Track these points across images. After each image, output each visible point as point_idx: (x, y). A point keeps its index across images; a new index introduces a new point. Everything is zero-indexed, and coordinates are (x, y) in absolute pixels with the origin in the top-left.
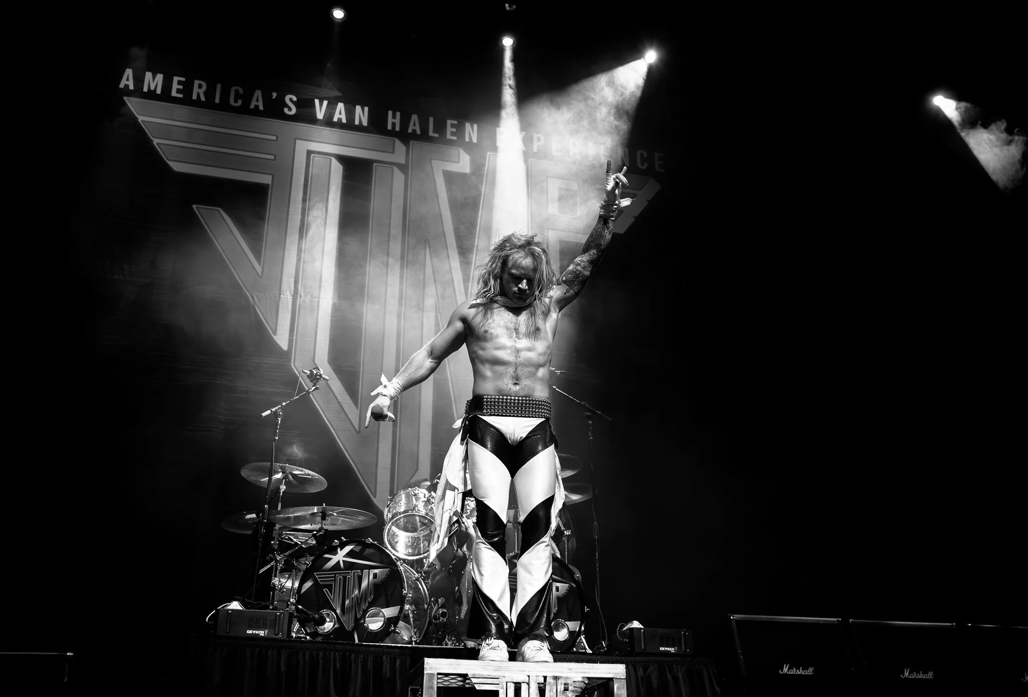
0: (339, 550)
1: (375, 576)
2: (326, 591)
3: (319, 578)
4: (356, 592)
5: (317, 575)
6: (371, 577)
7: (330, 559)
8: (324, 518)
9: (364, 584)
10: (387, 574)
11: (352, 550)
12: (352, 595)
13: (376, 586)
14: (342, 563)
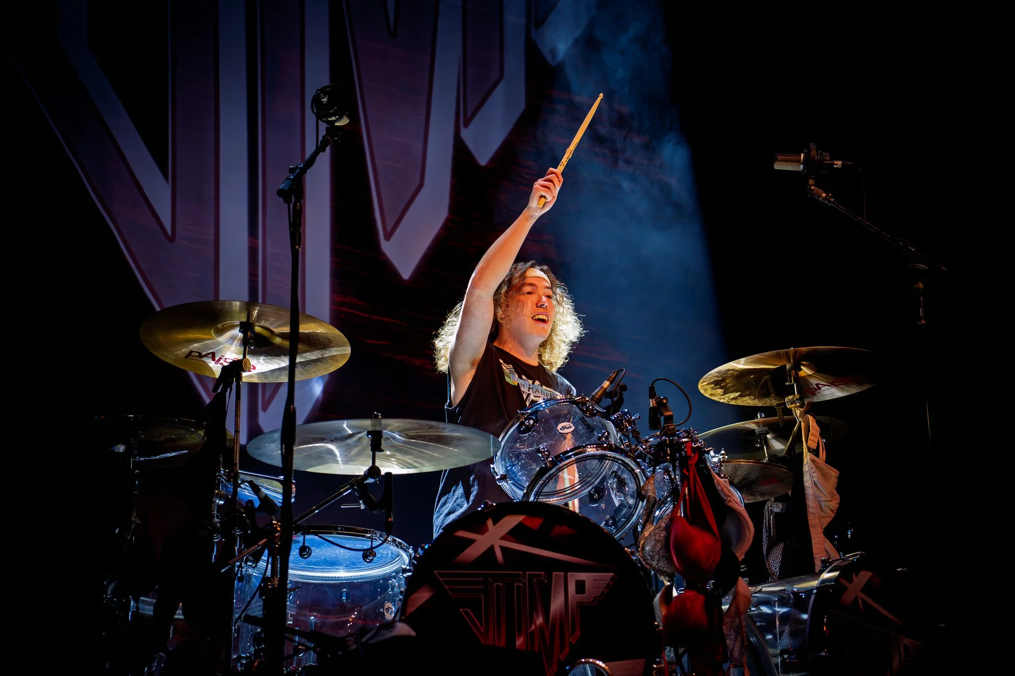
0: (490, 522)
1: (580, 586)
2: (466, 612)
3: (446, 582)
4: (540, 621)
5: (442, 575)
6: (572, 588)
7: (471, 542)
8: (376, 447)
9: (557, 603)
10: (608, 584)
11: (520, 524)
12: (530, 626)
13: (581, 606)
14: (499, 554)
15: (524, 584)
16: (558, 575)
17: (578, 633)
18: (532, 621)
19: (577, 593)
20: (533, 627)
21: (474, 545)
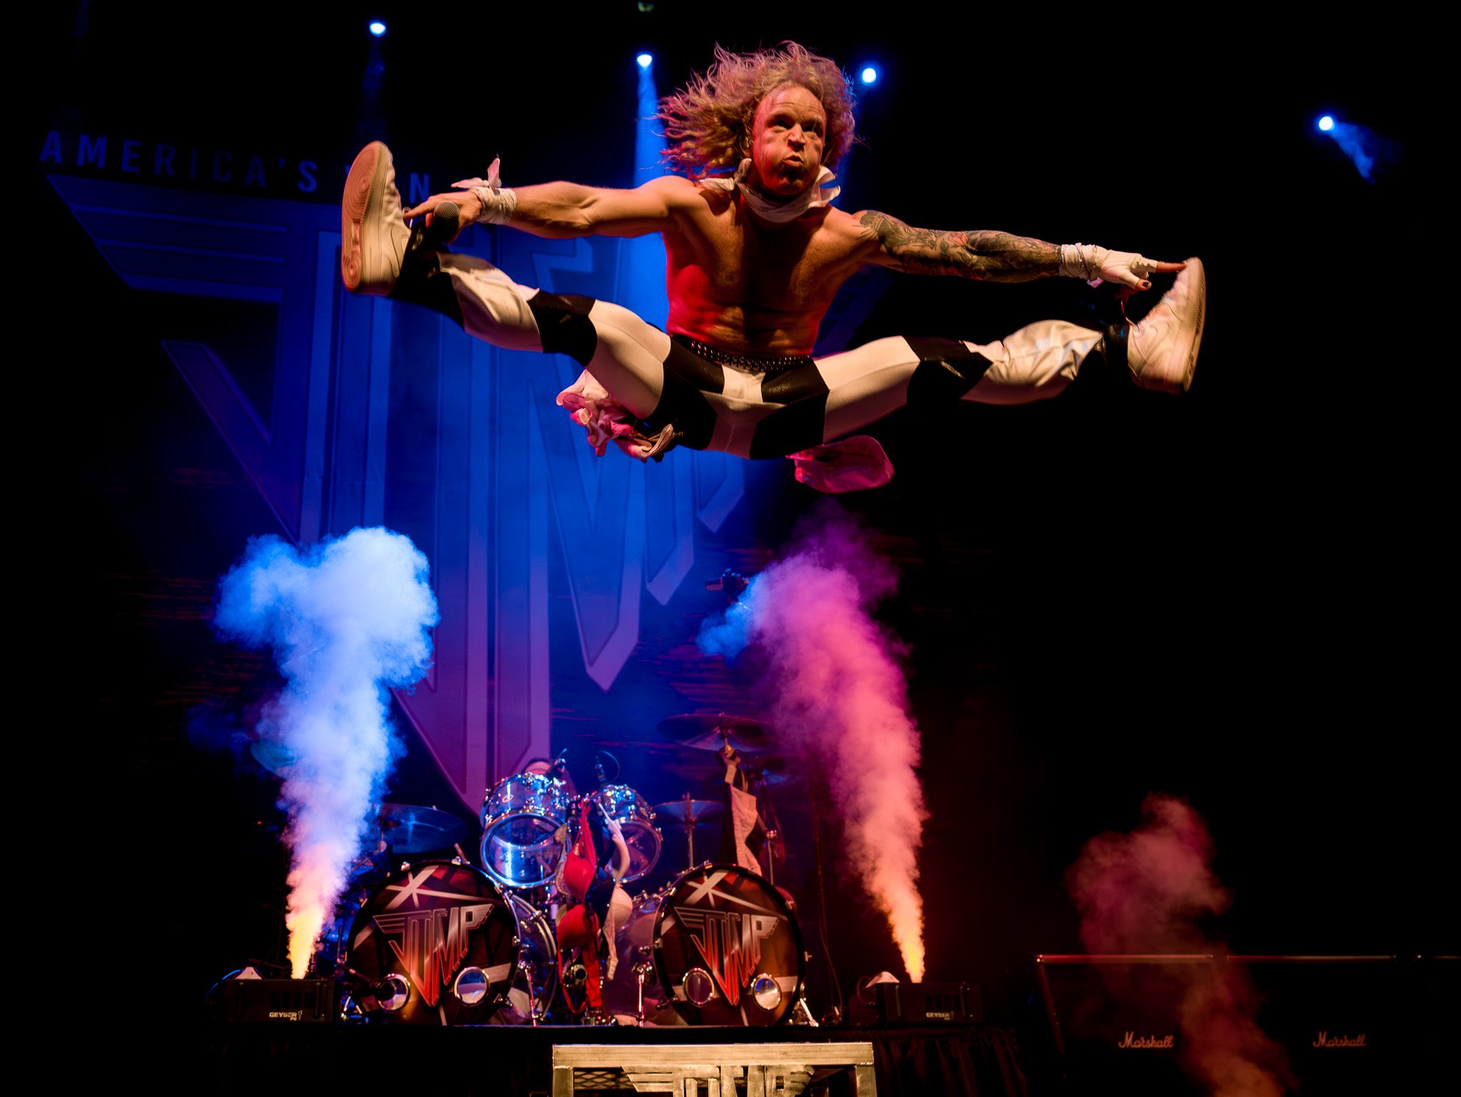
0: (410, 877)
1: (469, 916)
2: (392, 944)
3: (380, 924)
4: (441, 944)
5: (377, 919)
6: (463, 918)
7: (397, 893)
9: (453, 931)
10: (488, 913)
11: (431, 878)
12: (435, 948)
13: (470, 932)
14: (416, 899)
15: (432, 919)
16: (454, 910)
17: (466, 950)
18: (435, 944)
19: (467, 921)
20: (437, 949)
21: (400, 894)
